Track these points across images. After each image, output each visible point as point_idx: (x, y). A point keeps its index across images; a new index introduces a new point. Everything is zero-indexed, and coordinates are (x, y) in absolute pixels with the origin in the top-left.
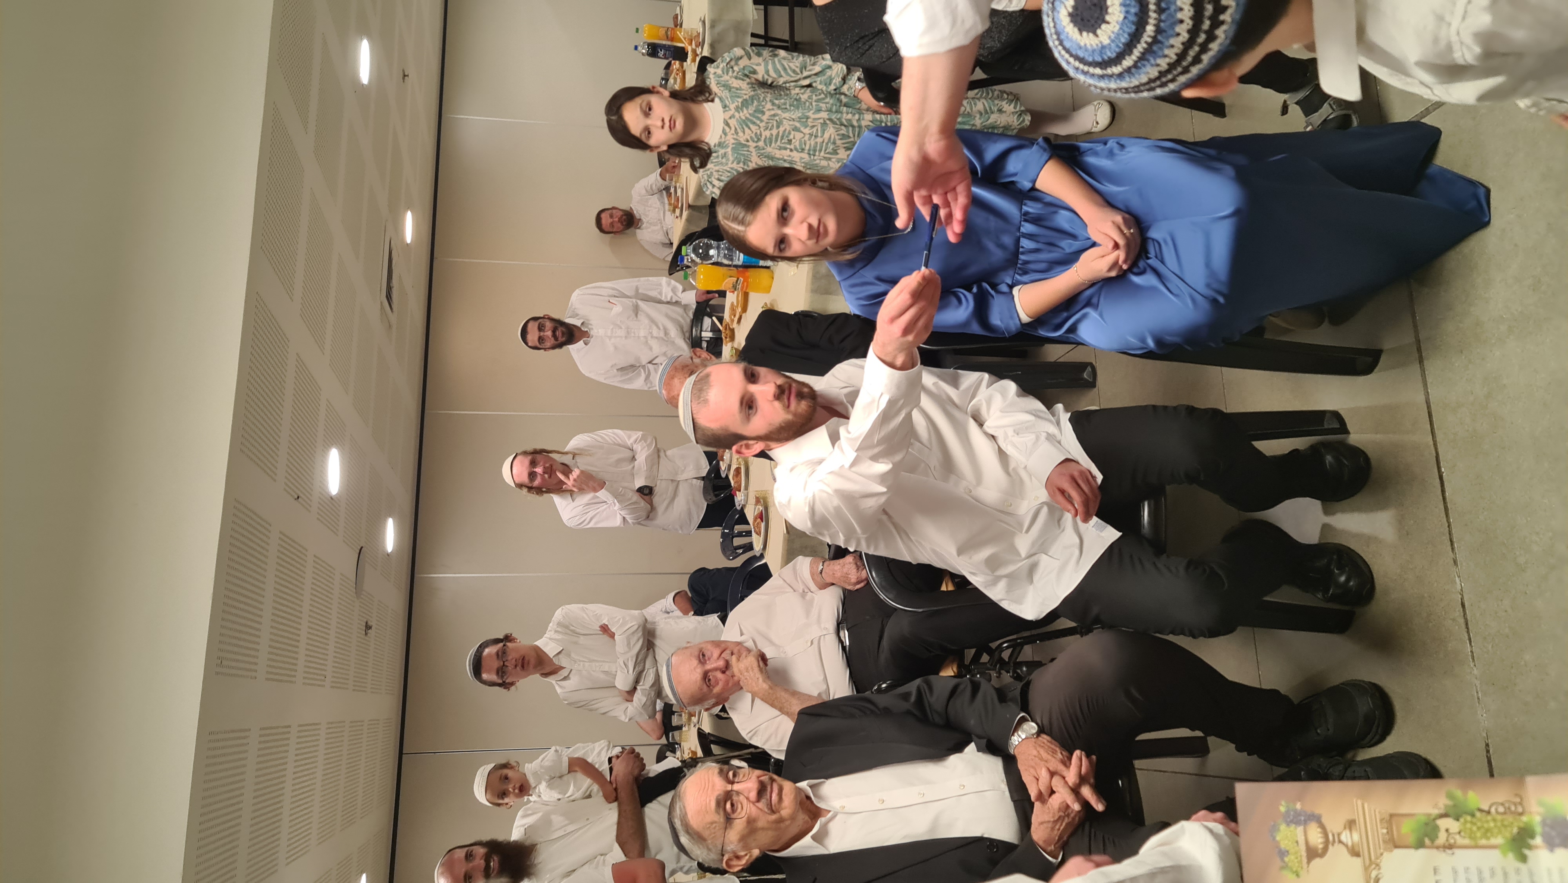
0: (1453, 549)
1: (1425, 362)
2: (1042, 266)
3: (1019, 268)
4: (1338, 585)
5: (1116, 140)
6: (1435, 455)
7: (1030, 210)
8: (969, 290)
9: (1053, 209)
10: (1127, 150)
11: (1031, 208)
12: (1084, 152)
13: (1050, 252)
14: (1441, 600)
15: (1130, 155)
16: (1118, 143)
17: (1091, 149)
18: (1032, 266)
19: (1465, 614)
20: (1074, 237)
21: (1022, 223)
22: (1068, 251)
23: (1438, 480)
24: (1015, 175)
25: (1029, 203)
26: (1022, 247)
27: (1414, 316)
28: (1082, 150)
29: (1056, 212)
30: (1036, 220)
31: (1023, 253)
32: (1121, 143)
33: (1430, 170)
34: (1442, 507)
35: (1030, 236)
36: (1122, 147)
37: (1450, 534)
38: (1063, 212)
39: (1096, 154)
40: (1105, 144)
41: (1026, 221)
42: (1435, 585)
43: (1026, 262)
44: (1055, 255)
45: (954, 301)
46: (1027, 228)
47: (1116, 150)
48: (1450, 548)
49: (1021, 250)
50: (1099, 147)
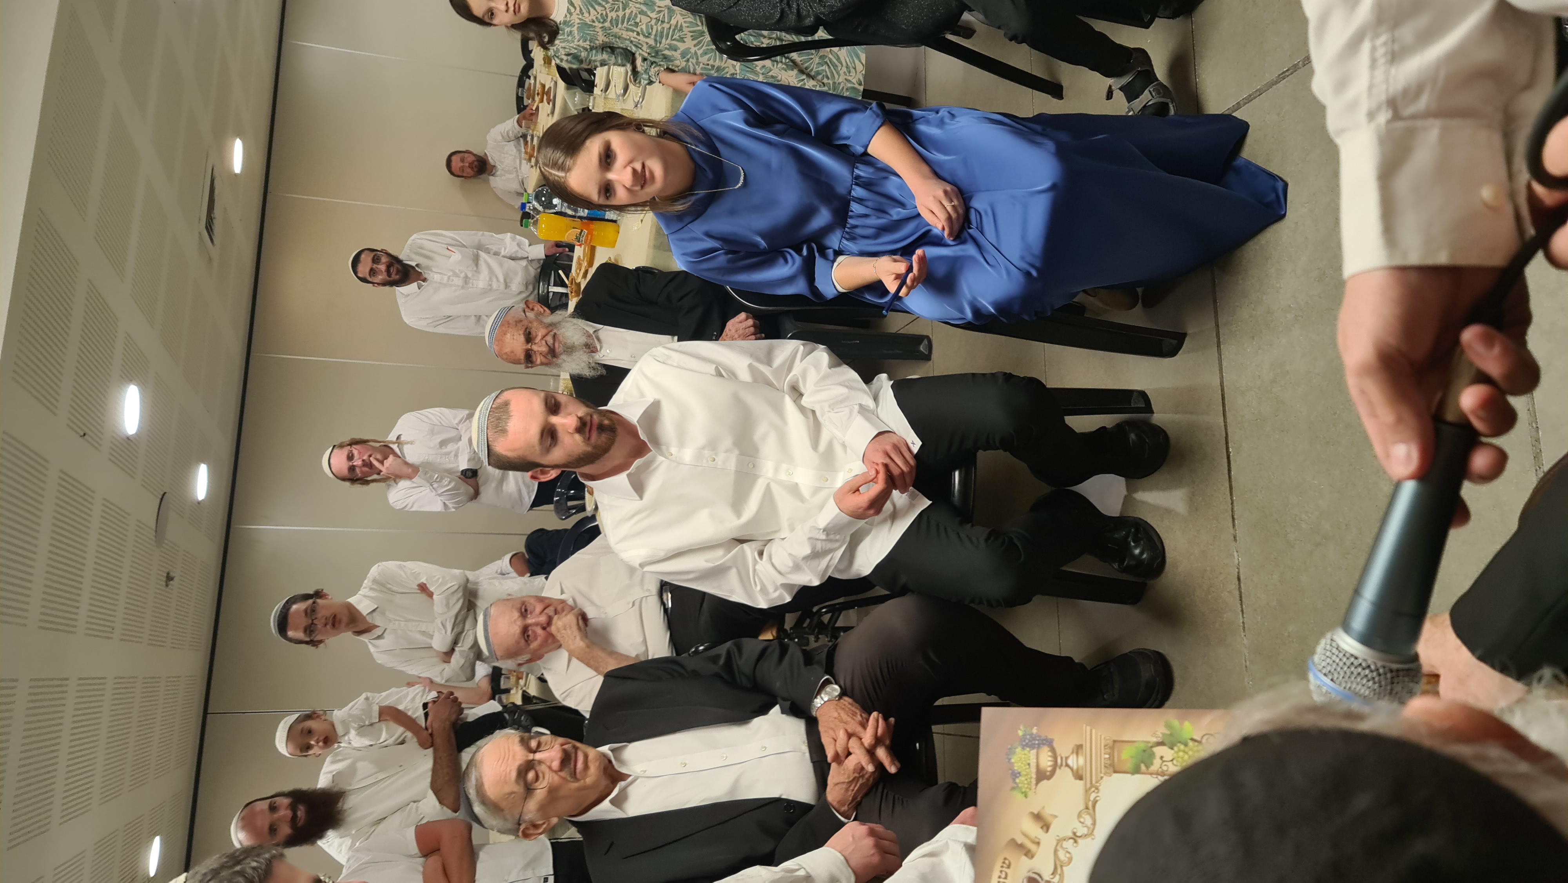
0: (1234, 526)
1: (1222, 346)
2: (870, 231)
3: (847, 232)
4: (1133, 556)
5: (948, 109)
6: (1224, 435)
7: (862, 174)
8: (799, 251)
9: (884, 174)
10: (957, 120)
11: (862, 171)
12: (917, 120)
13: (879, 218)
14: (1221, 573)
15: (960, 124)
16: (949, 112)
17: (923, 117)
18: (859, 231)
19: (1240, 587)
20: (902, 205)
21: (854, 186)
22: (895, 217)
23: (1226, 460)
24: (848, 138)
25: (861, 166)
26: (852, 211)
27: (1215, 302)
28: (915, 117)
29: (886, 178)
30: (867, 185)
31: (851, 217)
32: (953, 112)
33: (1237, 163)
34: (1228, 485)
35: (860, 201)
36: (953, 116)
37: (1232, 511)
38: (893, 178)
39: (928, 122)
40: (937, 112)
41: (857, 184)
42: (1217, 559)
43: (856, 227)
44: (882, 221)
45: (781, 261)
46: (858, 192)
47: (947, 120)
48: (1231, 525)
49: (850, 213)
50: (932, 116)
